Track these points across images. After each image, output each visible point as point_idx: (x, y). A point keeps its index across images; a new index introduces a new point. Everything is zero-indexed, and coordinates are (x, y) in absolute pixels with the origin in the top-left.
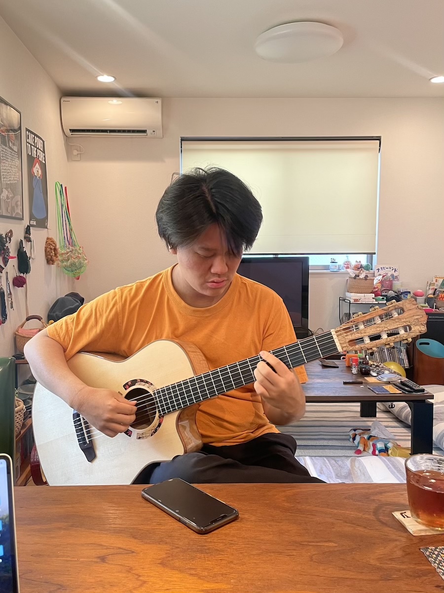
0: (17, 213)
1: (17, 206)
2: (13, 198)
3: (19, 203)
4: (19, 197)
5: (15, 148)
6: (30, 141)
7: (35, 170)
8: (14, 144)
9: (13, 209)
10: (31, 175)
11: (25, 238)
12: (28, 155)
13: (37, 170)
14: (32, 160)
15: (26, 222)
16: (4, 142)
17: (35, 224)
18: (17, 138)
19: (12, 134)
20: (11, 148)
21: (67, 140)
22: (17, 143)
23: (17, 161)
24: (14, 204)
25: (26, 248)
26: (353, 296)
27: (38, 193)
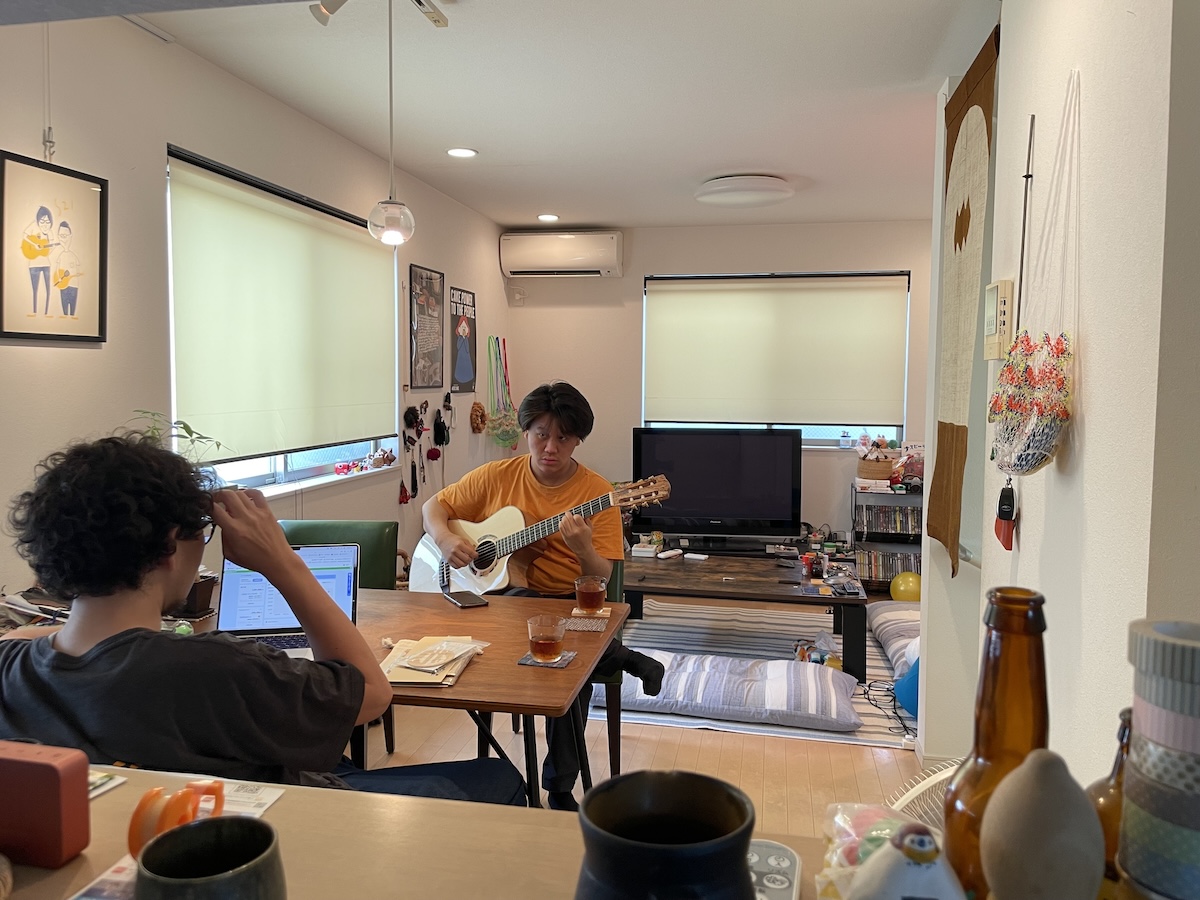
0: (436, 382)
1: (435, 373)
2: (430, 366)
3: (438, 370)
4: (438, 364)
5: (436, 314)
6: (454, 300)
7: (460, 330)
8: (434, 311)
9: (431, 377)
10: (455, 336)
11: (444, 406)
12: (452, 315)
13: (463, 329)
14: (456, 320)
15: (447, 388)
16: (422, 311)
17: (458, 389)
18: (437, 302)
19: (432, 300)
20: (430, 315)
21: (508, 282)
22: (438, 308)
23: (437, 327)
24: (431, 372)
25: (445, 418)
26: (860, 482)
27: (464, 354)
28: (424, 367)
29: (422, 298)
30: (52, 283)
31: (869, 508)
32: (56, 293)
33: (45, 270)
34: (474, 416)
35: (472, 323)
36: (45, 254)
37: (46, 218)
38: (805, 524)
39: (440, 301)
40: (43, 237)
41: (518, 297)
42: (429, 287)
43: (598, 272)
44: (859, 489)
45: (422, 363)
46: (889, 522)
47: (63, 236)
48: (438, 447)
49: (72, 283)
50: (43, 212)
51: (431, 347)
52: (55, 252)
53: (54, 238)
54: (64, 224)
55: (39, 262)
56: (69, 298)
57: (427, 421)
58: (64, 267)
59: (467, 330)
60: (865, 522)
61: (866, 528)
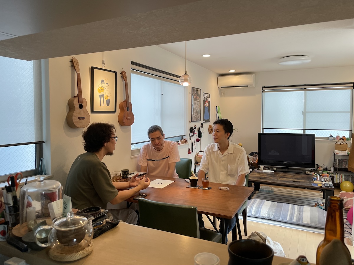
0: (199, 120)
1: (198, 117)
2: (197, 115)
3: (199, 116)
4: (199, 115)
5: (199, 101)
6: (204, 96)
7: (206, 105)
9: (197, 118)
10: (204, 107)
11: (201, 126)
12: (203, 101)
13: (207, 104)
14: (204, 102)
15: (202, 121)
16: (195, 100)
17: (205, 121)
18: (199, 97)
19: (198, 97)
20: (197, 101)
21: (220, 90)
22: (199, 99)
23: (199, 104)
24: (197, 117)
25: (201, 130)
26: (336, 152)
27: (207, 111)
28: (195, 116)
29: (195, 96)
30: (104, 98)
31: (339, 160)
32: (105, 101)
33: (103, 95)
34: (209, 129)
35: (209, 103)
36: (103, 91)
37: (103, 82)
38: (316, 164)
39: (200, 96)
40: (102, 87)
41: (223, 94)
42: (197, 93)
43: (247, 86)
44: (335, 154)
45: (195, 114)
47: (107, 87)
48: (199, 138)
49: (109, 98)
50: (103, 81)
51: (198, 110)
52: (105, 91)
53: (105, 87)
54: (107, 84)
55: (102, 93)
56: (108, 102)
57: (196, 130)
58: (107, 94)
59: (208, 105)
60: (338, 164)
61: (338, 166)
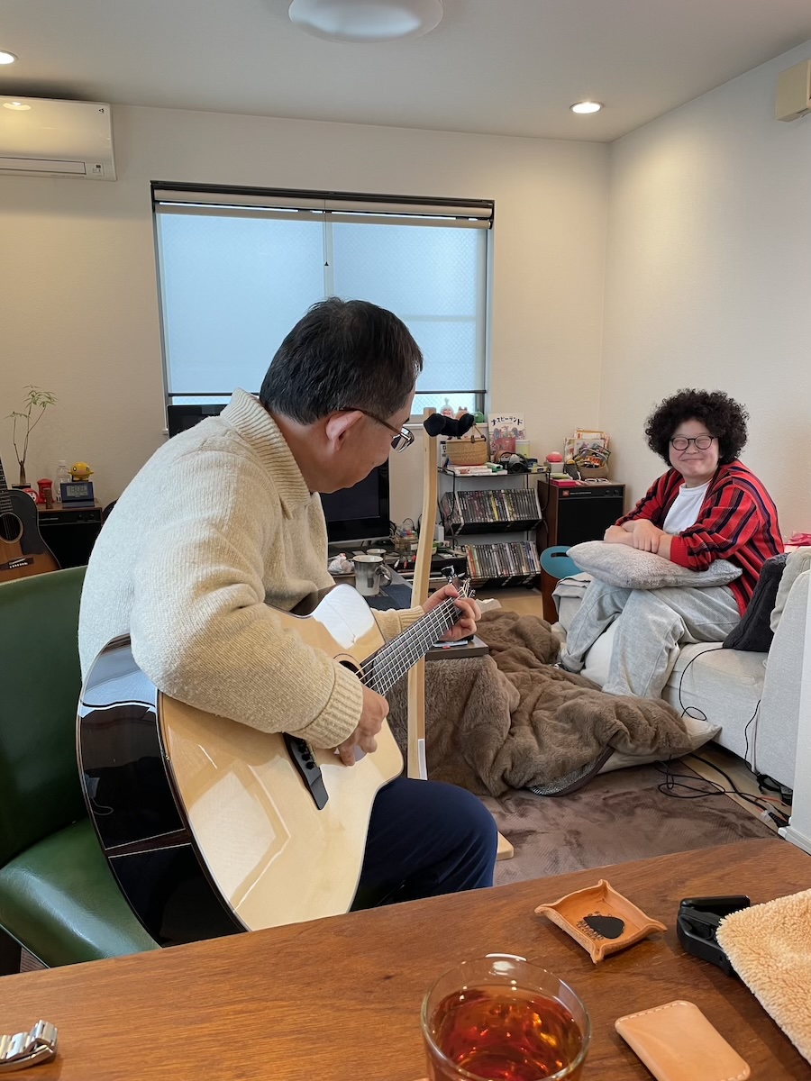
31: (461, 495)
38: (392, 524)
46: (484, 511)
60: (460, 511)
61: (462, 519)
